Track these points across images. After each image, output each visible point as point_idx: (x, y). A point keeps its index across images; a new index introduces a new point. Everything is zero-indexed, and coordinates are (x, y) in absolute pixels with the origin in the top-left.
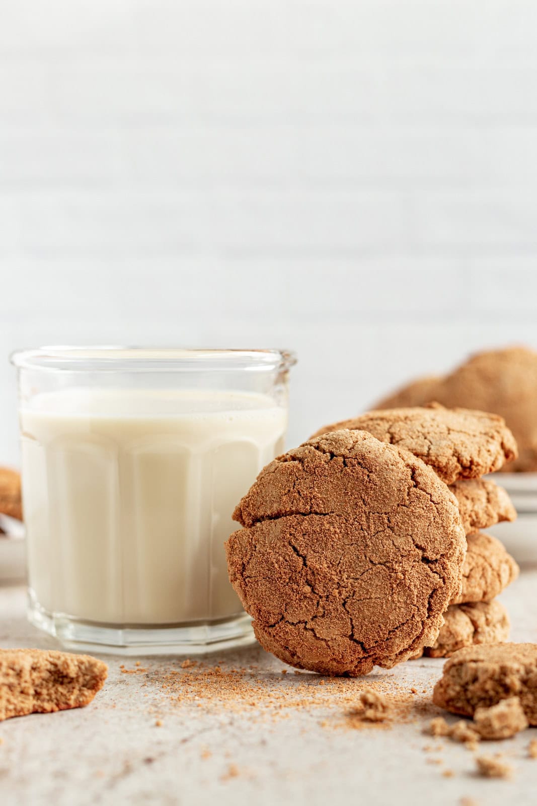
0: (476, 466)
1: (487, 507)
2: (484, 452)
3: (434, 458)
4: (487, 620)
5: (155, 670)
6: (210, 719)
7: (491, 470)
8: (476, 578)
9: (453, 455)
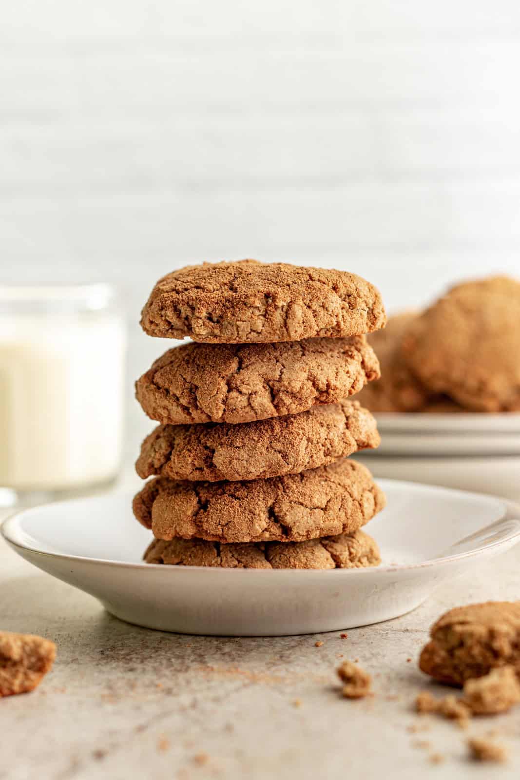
0: (334, 390)
1: (344, 433)
2: (342, 374)
3: (286, 384)
4: (350, 553)
5: (111, 645)
6: (171, 702)
7: (350, 392)
8: (334, 510)
9: (308, 379)
